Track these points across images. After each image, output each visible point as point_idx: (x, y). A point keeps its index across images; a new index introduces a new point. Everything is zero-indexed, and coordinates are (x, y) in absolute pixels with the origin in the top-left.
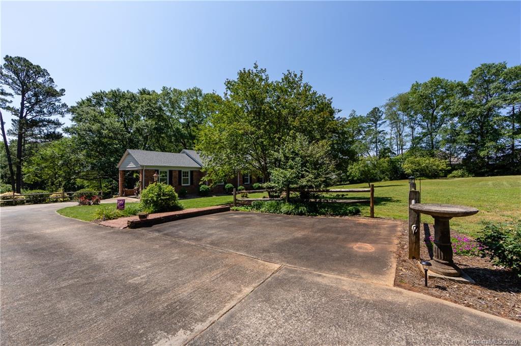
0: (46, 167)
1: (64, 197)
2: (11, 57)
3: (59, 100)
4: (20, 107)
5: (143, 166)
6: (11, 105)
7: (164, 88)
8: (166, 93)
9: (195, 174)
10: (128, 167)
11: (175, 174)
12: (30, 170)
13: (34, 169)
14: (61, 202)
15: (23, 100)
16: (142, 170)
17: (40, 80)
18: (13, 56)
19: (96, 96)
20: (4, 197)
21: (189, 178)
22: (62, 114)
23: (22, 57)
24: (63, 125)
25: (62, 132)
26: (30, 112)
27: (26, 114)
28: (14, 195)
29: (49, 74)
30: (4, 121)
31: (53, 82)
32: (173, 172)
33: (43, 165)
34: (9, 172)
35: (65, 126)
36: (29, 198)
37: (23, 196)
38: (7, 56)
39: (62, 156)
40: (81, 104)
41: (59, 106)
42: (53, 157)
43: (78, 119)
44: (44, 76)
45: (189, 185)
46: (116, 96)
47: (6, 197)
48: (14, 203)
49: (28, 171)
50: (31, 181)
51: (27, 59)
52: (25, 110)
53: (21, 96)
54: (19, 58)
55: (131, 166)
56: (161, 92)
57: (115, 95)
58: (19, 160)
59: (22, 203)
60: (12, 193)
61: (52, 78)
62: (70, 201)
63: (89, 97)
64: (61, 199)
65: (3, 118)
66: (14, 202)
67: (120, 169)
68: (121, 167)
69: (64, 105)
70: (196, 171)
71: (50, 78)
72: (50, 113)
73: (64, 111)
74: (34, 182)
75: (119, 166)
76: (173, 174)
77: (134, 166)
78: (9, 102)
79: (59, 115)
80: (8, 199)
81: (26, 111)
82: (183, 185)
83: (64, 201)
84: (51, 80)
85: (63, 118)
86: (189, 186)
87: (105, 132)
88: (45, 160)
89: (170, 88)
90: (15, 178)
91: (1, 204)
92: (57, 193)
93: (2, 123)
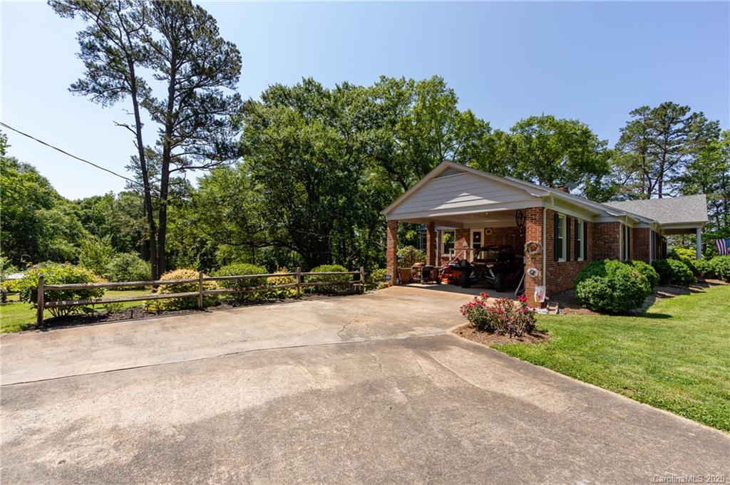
4: (167, 97)
14: (294, 297)
16: (542, 209)
20: (177, 284)
21: (582, 240)
28: (201, 280)
30: (141, 121)
32: (571, 222)
34: (148, 226)
37: (214, 282)
45: (582, 259)
47: (180, 283)
48: (200, 303)
55: (465, 203)
58: (165, 202)
64: (291, 290)
65: (140, 116)
66: (201, 298)
67: (388, 219)
70: (588, 222)
72: (216, 113)
76: (571, 228)
80: (185, 289)
82: (578, 260)
86: (583, 263)
91: (171, 304)
92: (278, 273)
93: (139, 125)
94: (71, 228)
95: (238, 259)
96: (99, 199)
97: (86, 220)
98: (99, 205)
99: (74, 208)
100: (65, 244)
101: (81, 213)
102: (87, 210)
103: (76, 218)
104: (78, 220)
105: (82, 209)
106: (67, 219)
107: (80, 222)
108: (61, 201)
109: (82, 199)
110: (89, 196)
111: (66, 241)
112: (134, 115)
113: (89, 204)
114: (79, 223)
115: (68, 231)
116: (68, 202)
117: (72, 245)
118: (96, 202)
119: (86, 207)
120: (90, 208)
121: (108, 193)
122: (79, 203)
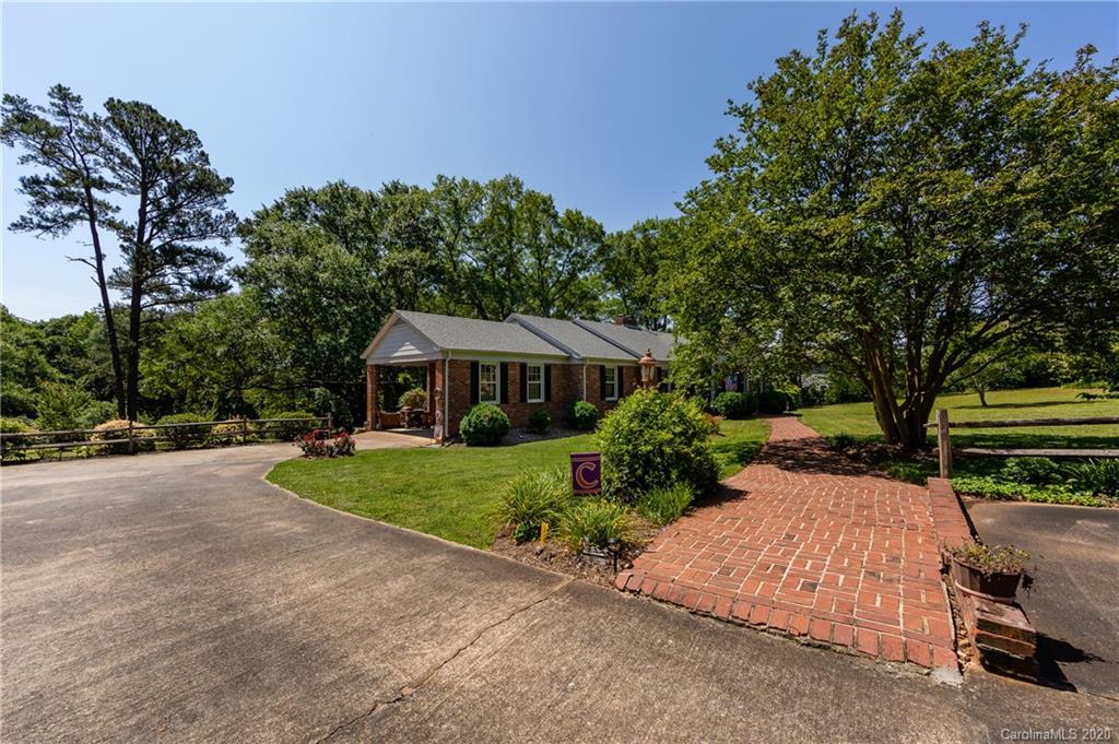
0: (188, 361)
1: (246, 433)
2: (119, 101)
3: (220, 204)
4: (138, 220)
5: (445, 352)
6: (118, 218)
7: (440, 178)
8: (446, 188)
9: (554, 372)
10: (398, 354)
11: (514, 373)
12: (155, 369)
13: (164, 364)
14: (240, 444)
15: (144, 205)
16: (444, 361)
17: (182, 156)
18: (125, 100)
19: (296, 197)
20: (108, 433)
21: (542, 382)
22: (226, 237)
23: (144, 102)
24: (229, 263)
25: (226, 278)
26: (160, 230)
27: (151, 236)
28: (131, 428)
29: (200, 142)
30: (102, 251)
31: (209, 163)
32: (509, 367)
33: (183, 356)
35: (232, 264)
36: (167, 433)
37: (151, 431)
38: (112, 99)
39: (223, 336)
40: (263, 216)
41: (221, 217)
42: (203, 338)
43: (261, 248)
44: (189, 147)
45: (542, 400)
46: (338, 197)
47: (113, 432)
48: (131, 449)
49: (151, 370)
50: (156, 394)
51: (154, 107)
52: (148, 227)
53: (139, 197)
54: (137, 104)
55: (408, 352)
56: (433, 188)
57: (336, 194)
58: (135, 344)
59: (149, 447)
60: (127, 422)
61: (206, 152)
62: (259, 443)
63: (279, 201)
64: (239, 437)
65: (101, 245)
66: (131, 445)
67: (368, 363)
68: (374, 356)
69: (231, 216)
70: (555, 365)
71: (203, 154)
72: (203, 235)
73: (230, 229)
74: (161, 395)
75: (368, 356)
76: (510, 372)
77: (418, 352)
78: (114, 211)
79: (220, 240)
80: (118, 437)
81: (149, 229)
82: (529, 401)
83: (246, 443)
84: (204, 157)
85: (228, 247)
86: (540, 404)
87: (323, 276)
88: (187, 344)
89: (454, 179)
90: (125, 386)
91: (101, 450)
92: (230, 421)
93: (100, 257)
94: (29, 364)
95: (273, 405)
96: (75, 320)
97: (52, 352)
98: (75, 329)
99: (33, 336)
100: (19, 390)
101: (46, 341)
102: (55, 338)
103: (36, 351)
104: (40, 353)
105: (48, 335)
106: (21, 354)
107: (42, 356)
108: (12, 325)
109: (47, 320)
110: (59, 316)
111: (20, 386)
112: (93, 247)
113: (58, 327)
114: (42, 358)
115: (23, 370)
116: (24, 325)
117: (29, 390)
118: (69, 325)
119: (54, 333)
120: (61, 334)
121: (90, 311)
122: (42, 327)
